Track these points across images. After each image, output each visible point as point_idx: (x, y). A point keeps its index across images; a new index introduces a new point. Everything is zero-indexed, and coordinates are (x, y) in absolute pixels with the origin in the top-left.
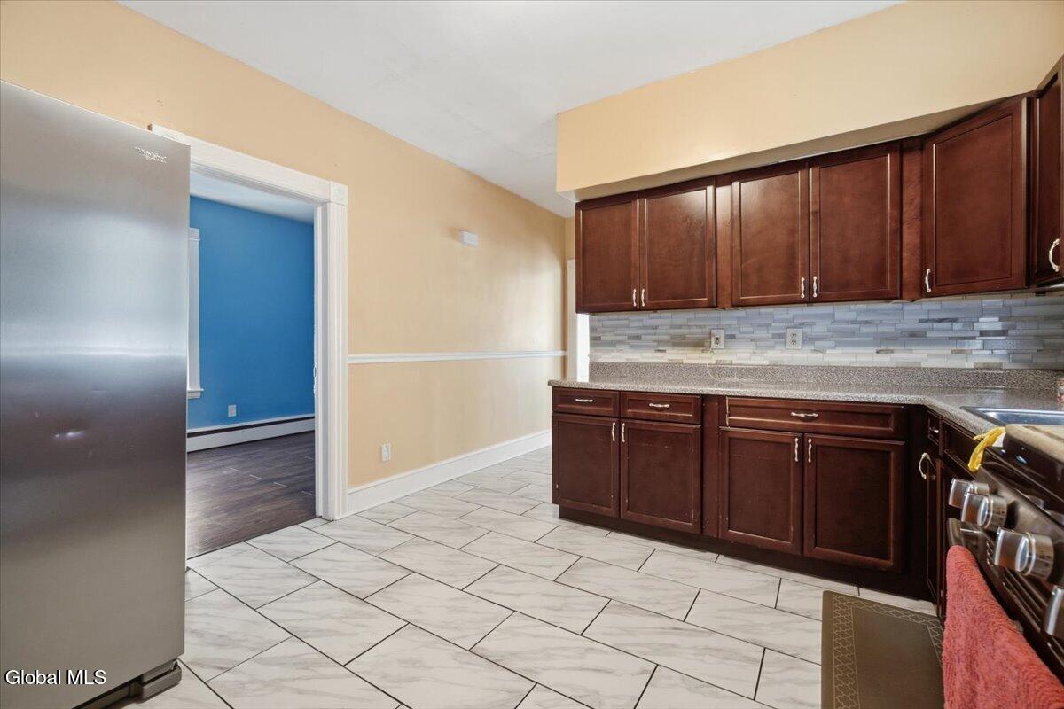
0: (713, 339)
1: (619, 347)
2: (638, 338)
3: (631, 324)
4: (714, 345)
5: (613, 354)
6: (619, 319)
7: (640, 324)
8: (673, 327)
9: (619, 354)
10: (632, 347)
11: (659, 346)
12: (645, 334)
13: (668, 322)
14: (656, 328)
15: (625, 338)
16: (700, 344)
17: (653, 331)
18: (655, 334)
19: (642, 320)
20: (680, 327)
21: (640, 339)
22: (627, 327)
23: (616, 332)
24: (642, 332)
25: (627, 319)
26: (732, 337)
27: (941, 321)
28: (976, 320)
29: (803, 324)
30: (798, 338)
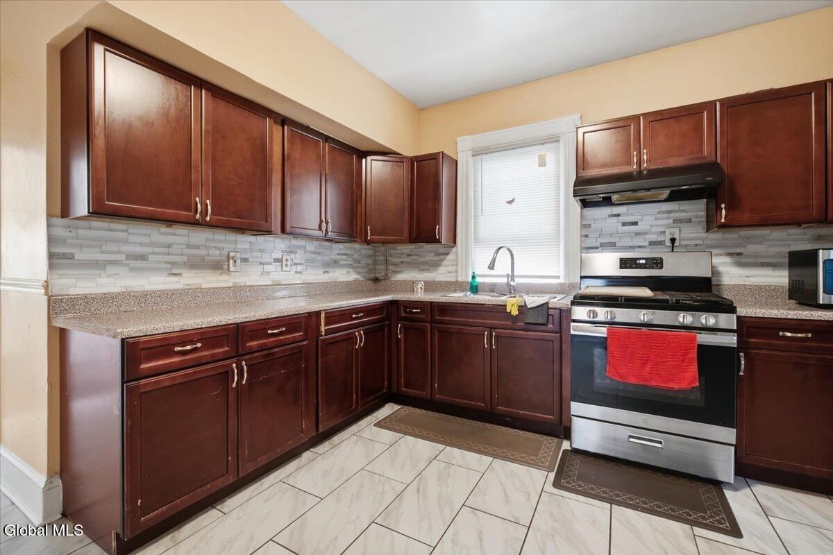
0: (231, 261)
1: (110, 270)
2: (143, 257)
3: (132, 239)
4: (232, 268)
5: (99, 280)
6: (110, 230)
7: (145, 240)
8: (189, 246)
9: (111, 280)
10: (132, 269)
11: (173, 268)
12: (153, 253)
13: (184, 240)
14: (169, 246)
15: (122, 257)
16: (218, 266)
17: (165, 250)
18: (168, 254)
19: (150, 235)
20: (198, 247)
21: (147, 260)
22: (126, 242)
23: (104, 248)
24: (149, 250)
25: (127, 231)
26: (245, 260)
27: (344, 254)
28: (353, 255)
29: (291, 252)
30: (289, 263)
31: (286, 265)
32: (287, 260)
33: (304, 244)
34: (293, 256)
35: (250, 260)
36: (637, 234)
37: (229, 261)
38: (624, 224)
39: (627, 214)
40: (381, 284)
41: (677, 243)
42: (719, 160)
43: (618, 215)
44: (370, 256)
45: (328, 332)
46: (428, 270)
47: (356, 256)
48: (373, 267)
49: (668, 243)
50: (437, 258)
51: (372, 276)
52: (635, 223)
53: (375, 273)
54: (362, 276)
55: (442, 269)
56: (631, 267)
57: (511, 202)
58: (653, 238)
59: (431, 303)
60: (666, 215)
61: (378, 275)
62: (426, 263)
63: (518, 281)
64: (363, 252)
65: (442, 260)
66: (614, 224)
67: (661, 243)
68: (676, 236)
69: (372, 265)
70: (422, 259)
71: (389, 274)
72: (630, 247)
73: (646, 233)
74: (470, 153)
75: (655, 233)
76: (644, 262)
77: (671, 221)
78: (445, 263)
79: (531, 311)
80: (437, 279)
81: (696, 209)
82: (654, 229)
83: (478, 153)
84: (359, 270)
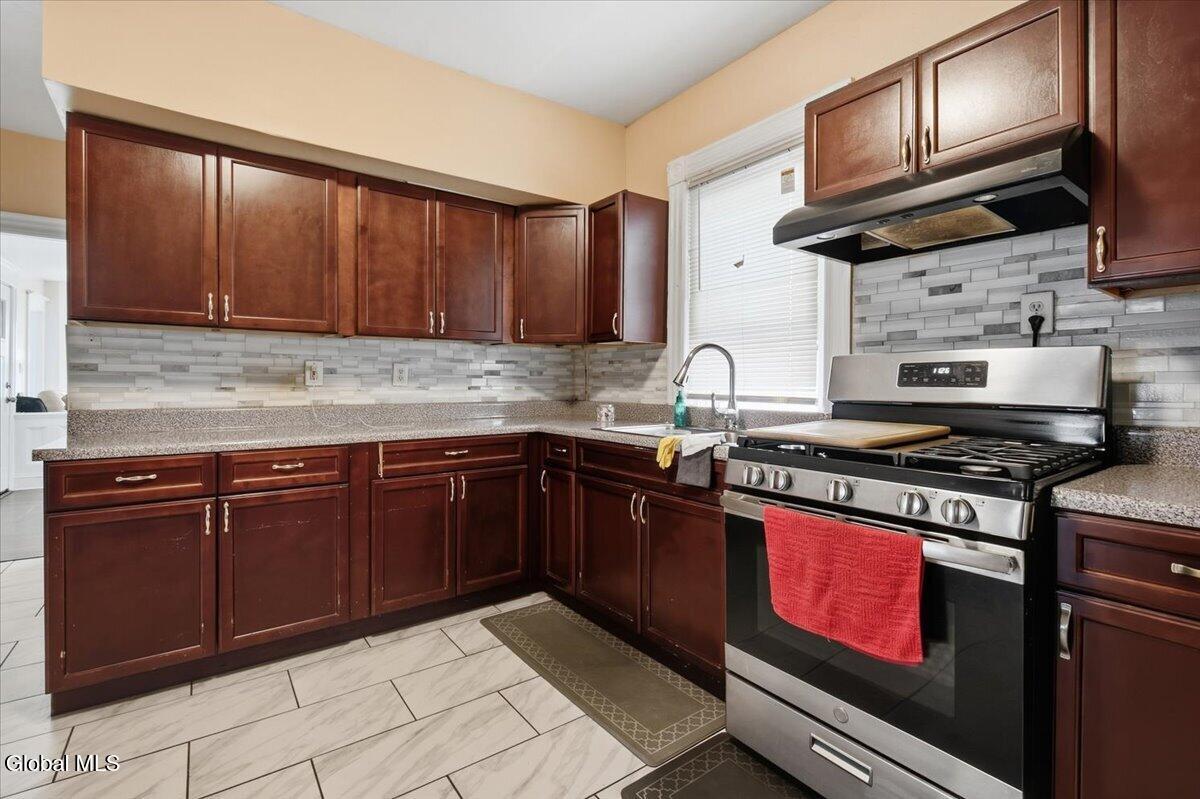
0: (308, 374)
1: (141, 383)
2: (182, 368)
3: (169, 346)
4: (309, 382)
5: (126, 395)
7: (187, 347)
8: (246, 354)
9: (140, 395)
10: (168, 383)
11: (223, 381)
12: (196, 364)
13: (239, 346)
14: (218, 354)
15: (156, 368)
16: (291, 379)
17: (213, 359)
18: (216, 364)
19: (191, 342)
20: (260, 355)
21: (188, 371)
22: (161, 350)
23: (133, 358)
24: (192, 359)
25: (161, 338)
26: (331, 371)
27: (509, 362)
28: (527, 363)
29: (409, 360)
30: (406, 375)
31: (401, 379)
32: (401, 371)
33: (433, 348)
34: (412, 366)
35: (339, 371)
36: (961, 311)
37: (304, 373)
38: (933, 292)
39: (939, 270)
40: (578, 409)
41: (1046, 328)
42: (1093, 127)
43: (923, 273)
44: (563, 364)
45: (388, 475)
46: (632, 385)
47: (534, 364)
48: (569, 380)
49: (1027, 329)
50: (643, 366)
51: (568, 394)
52: (955, 288)
53: (574, 390)
54: (546, 395)
55: (649, 385)
56: (920, 383)
57: (738, 265)
58: (992, 317)
59: (577, 438)
60: (1023, 265)
61: (577, 393)
62: (629, 375)
64: (548, 358)
65: (650, 369)
66: (914, 294)
67: (1012, 328)
68: (1047, 312)
69: (567, 377)
70: (625, 369)
71: (589, 392)
72: (946, 340)
73: (980, 309)
74: (685, 186)
75: (996, 307)
76: (947, 371)
77: (1033, 278)
78: (654, 374)
79: (688, 463)
80: (643, 402)
82: (994, 299)
83: (699, 182)
84: (541, 386)
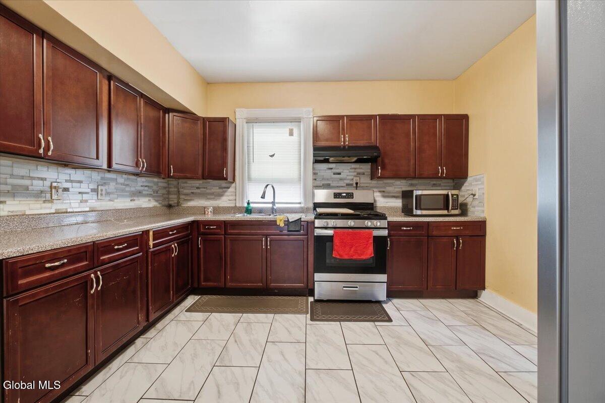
0: (54, 190)
4: (54, 197)
8: (13, 176)
16: (42, 195)
20: (22, 178)
26: (66, 190)
27: (146, 186)
28: (152, 187)
29: (105, 183)
30: (104, 192)
31: (102, 194)
32: (102, 190)
33: (116, 177)
34: (107, 187)
35: (70, 190)
36: (341, 179)
37: (51, 191)
38: (334, 174)
39: (335, 168)
40: (174, 210)
41: (358, 185)
42: (378, 145)
43: (332, 169)
44: (165, 188)
45: (155, 245)
46: (214, 199)
47: (155, 188)
48: (167, 196)
49: (355, 185)
50: (221, 190)
51: (166, 203)
52: (339, 174)
53: (169, 201)
54: (159, 203)
55: (224, 198)
56: (339, 198)
57: (272, 156)
58: (348, 182)
59: (224, 221)
60: (354, 170)
61: (170, 203)
62: (212, 194)
63: (277, 206)
64: (160, 184)
65: (225, 192)
66: (329, 174)
67: (351, 185)
68: (358, 182)
69: (166, 194)
70: (208, 191)
71: (181, 202)
72: (337, 187)
73: (345, 179)
74: (245, 121)
75: (348, 179)
76: (345, 194)
77: (356, 174)
78: (227, 194)
79: (292, 223)
80: (221, 205)
81: (366, 168)
82: (348, 177)
83: (250, 121)
84: (156, 199)
